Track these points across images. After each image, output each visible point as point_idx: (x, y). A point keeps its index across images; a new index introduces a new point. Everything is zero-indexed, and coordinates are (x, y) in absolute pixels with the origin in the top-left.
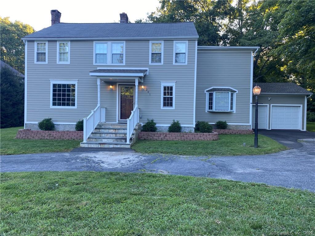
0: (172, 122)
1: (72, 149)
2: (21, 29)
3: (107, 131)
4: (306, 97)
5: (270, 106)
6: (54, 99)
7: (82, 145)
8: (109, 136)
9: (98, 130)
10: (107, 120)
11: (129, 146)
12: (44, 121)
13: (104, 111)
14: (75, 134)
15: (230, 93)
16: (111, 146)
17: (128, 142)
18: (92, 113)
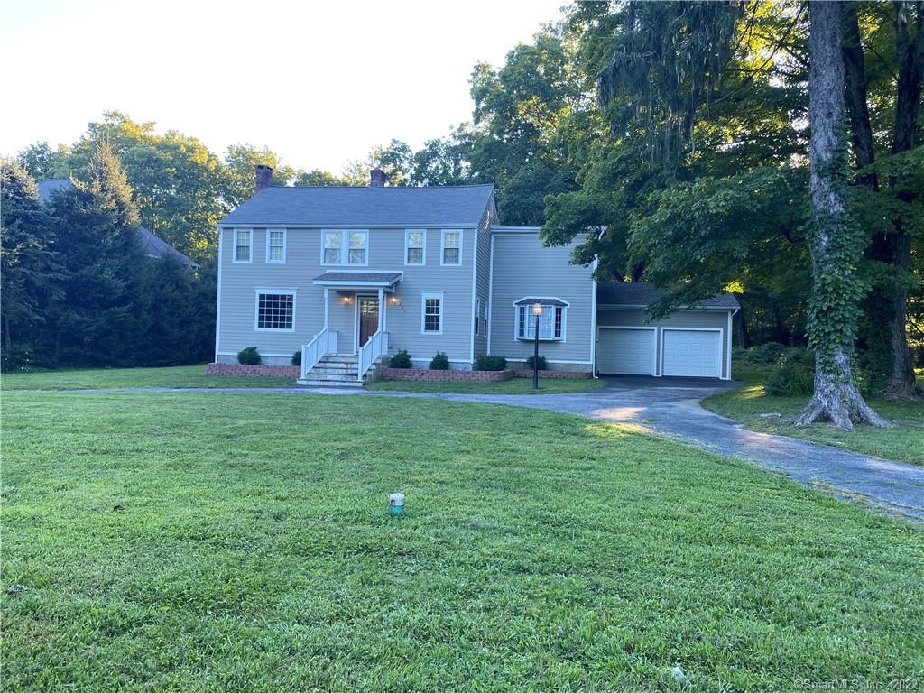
0: (435, 355)
1: (285, 385)
2: (184, 155)
3: (336, 365)
4: (730, 314)
5: (659, 331)
6: (261, 318)
7: (299, 382)
8: (337, 371)
9: (323, 364)
10: (339, 350)
11: (361, 385)
12: (245, 350)
13: (334, 337)
14: (292, 371)
15: (553, 309)
16: (337, 384)
17: (360, 379)
18: (315, 338)
